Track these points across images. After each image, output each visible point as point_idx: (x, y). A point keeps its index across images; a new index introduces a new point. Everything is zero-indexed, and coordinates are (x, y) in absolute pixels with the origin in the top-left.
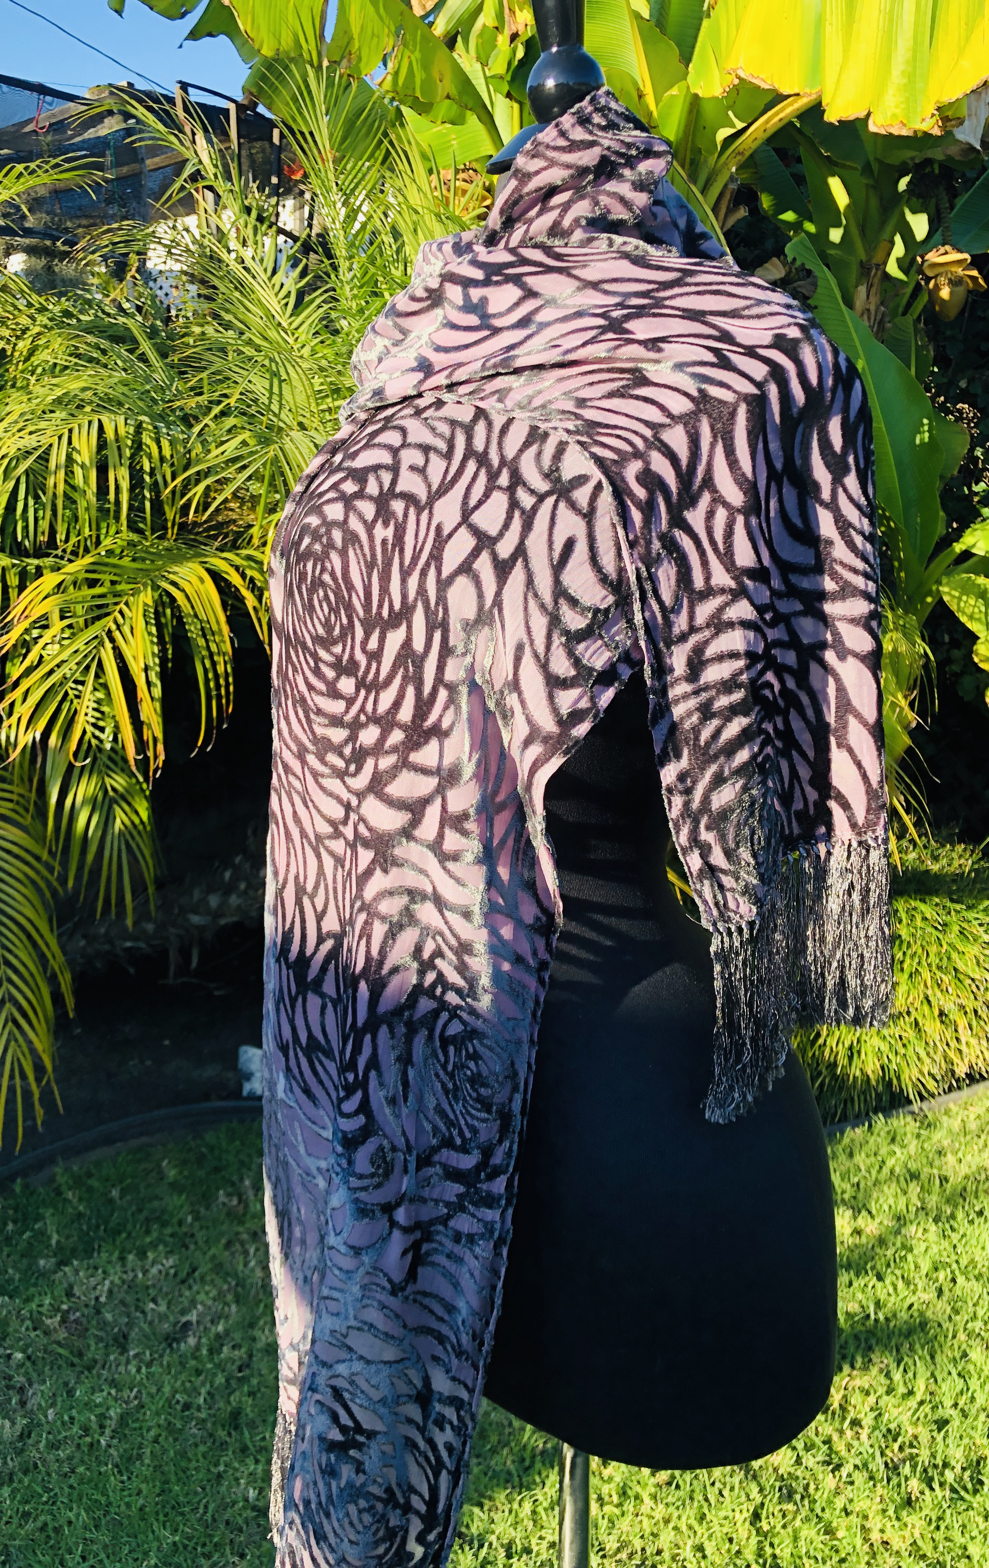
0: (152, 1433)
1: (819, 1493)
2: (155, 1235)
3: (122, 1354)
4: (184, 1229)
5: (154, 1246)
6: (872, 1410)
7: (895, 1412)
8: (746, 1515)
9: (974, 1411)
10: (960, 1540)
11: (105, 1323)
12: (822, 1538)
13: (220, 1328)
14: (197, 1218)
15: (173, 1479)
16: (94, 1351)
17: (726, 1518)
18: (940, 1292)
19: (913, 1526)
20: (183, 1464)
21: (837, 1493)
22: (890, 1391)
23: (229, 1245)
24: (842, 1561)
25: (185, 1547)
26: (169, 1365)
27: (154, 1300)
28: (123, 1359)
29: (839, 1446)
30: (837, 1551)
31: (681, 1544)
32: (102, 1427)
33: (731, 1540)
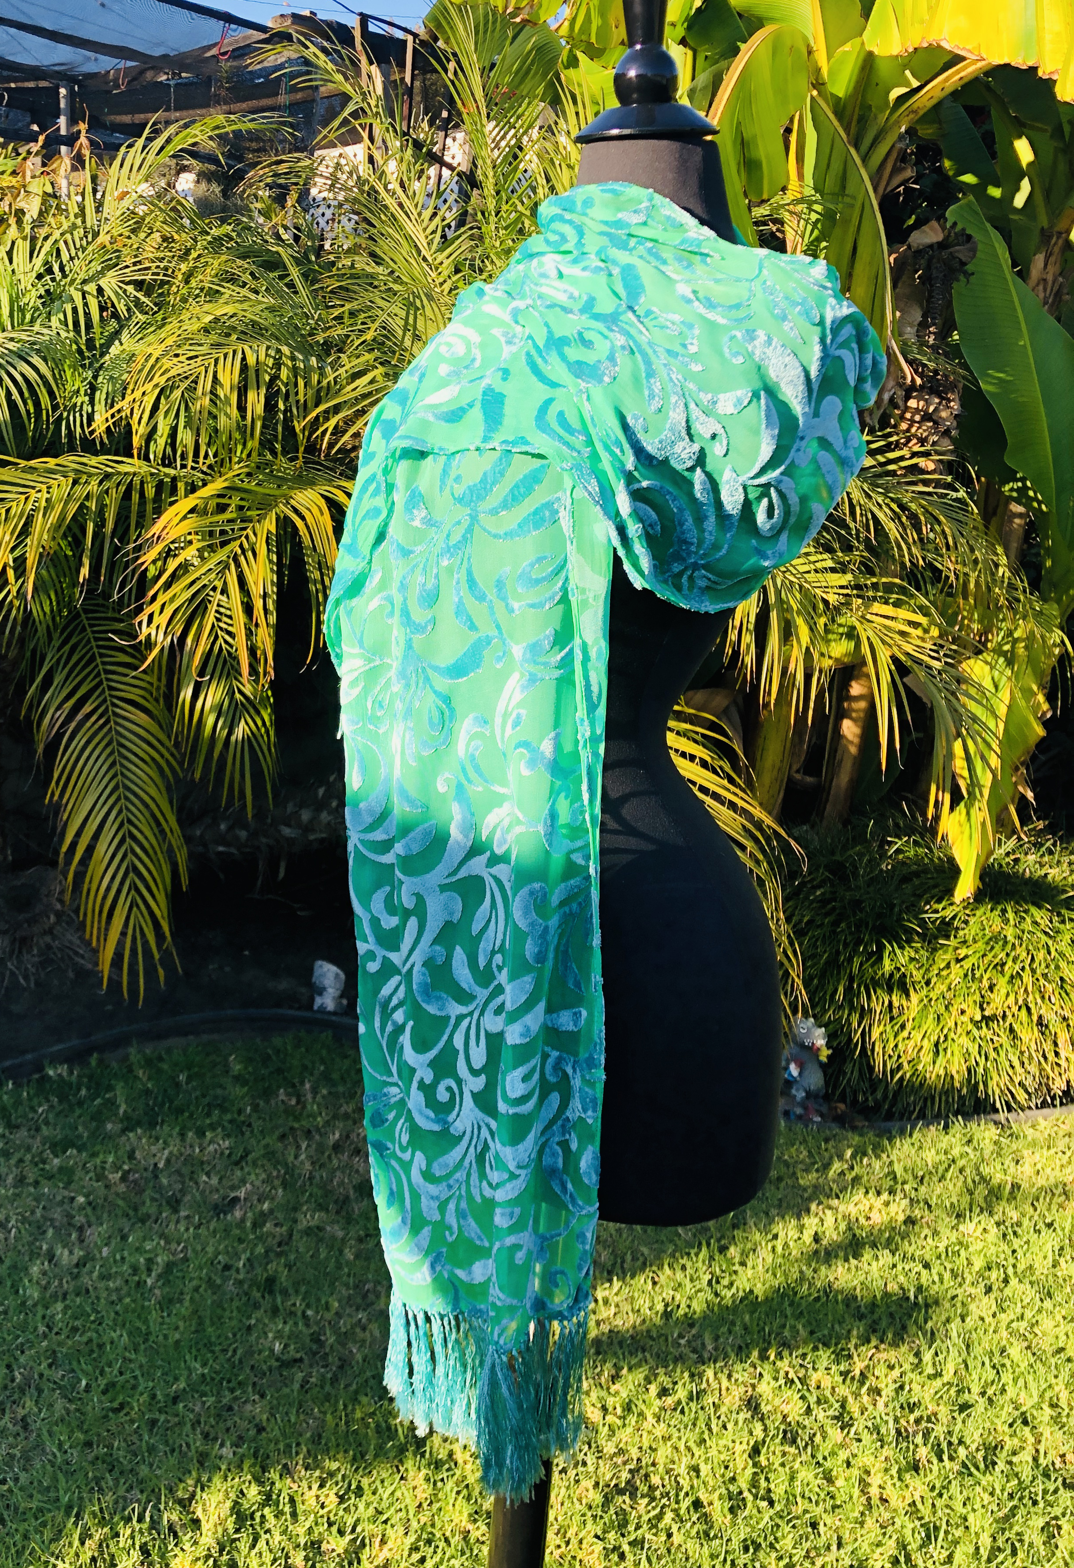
0: (194, 1283)
1: (824, 1444)
2: (215, 1118)
3: (173, 1214)
4: (242, 1118)
6: (894, 1381)
7: (917, 1388)
8: (745, 1447)
9: (1001, 1402)
10: (960, 1509)
11: (161, 1187)
12: (820, 1482)
13: (266, 1207)
14: (256, 1109)
23: (282, 1137)
26: (215, 1231)
27: (207, 1174)
28: (174, 1217)
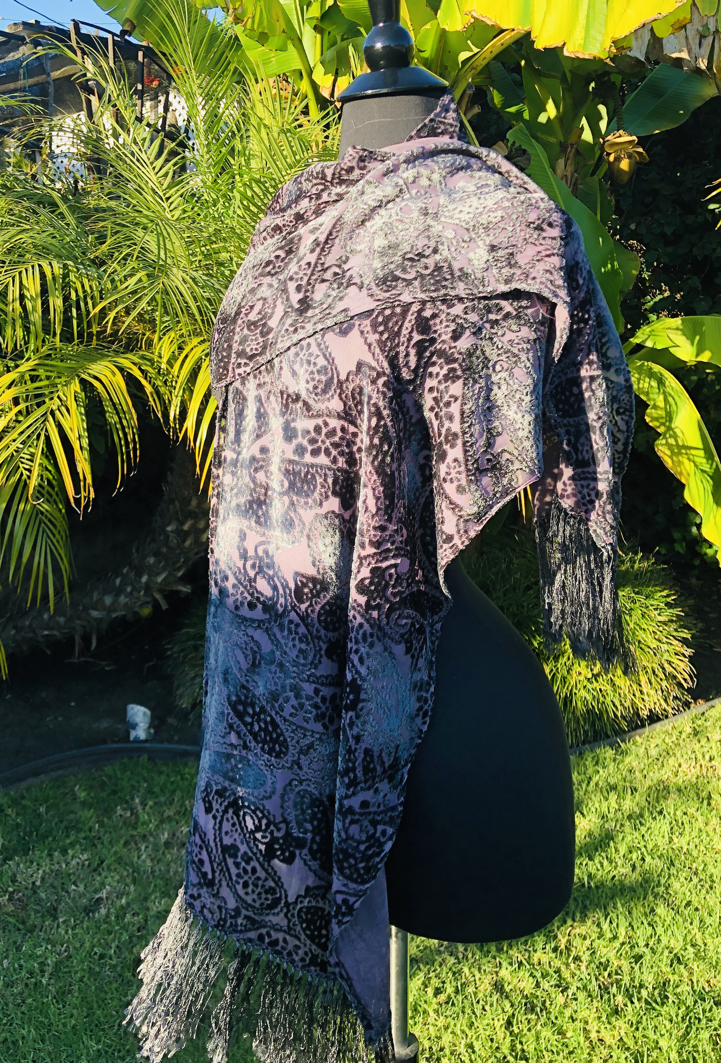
0: (79, 975)
1: (553, 1007)
2: (73, 838)
3: (53, 921)
4: (94, 834)
5: (72, 845)
6: (588, 949)
7: (604, 951)
8: (502, 1022)
9: (660, 949)
10: (653, 1037)
11: (41, 900)
12: (556, 1037)
13: (123, 901)
14: (102, 825)
15: (95, 1006)
16: (34, 919)
17: (488, 1025)
18: (634, 867)
19: (620, 1028)
20: (102, 995)
21: (566, 1006)
22: (601, 936)
23: (126, 844)
24: (571, 1053)
25: (106, 1052)
26: (88, 928)
27: (75, 883)
28: (55, 924)
29: (566, 974)
30: (567, 1046)
31: (457, 1043)
32: (42, 971)
33: (492, 1040)
